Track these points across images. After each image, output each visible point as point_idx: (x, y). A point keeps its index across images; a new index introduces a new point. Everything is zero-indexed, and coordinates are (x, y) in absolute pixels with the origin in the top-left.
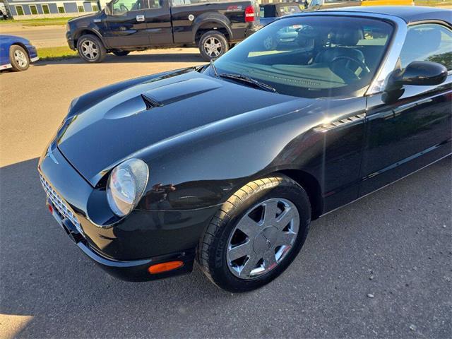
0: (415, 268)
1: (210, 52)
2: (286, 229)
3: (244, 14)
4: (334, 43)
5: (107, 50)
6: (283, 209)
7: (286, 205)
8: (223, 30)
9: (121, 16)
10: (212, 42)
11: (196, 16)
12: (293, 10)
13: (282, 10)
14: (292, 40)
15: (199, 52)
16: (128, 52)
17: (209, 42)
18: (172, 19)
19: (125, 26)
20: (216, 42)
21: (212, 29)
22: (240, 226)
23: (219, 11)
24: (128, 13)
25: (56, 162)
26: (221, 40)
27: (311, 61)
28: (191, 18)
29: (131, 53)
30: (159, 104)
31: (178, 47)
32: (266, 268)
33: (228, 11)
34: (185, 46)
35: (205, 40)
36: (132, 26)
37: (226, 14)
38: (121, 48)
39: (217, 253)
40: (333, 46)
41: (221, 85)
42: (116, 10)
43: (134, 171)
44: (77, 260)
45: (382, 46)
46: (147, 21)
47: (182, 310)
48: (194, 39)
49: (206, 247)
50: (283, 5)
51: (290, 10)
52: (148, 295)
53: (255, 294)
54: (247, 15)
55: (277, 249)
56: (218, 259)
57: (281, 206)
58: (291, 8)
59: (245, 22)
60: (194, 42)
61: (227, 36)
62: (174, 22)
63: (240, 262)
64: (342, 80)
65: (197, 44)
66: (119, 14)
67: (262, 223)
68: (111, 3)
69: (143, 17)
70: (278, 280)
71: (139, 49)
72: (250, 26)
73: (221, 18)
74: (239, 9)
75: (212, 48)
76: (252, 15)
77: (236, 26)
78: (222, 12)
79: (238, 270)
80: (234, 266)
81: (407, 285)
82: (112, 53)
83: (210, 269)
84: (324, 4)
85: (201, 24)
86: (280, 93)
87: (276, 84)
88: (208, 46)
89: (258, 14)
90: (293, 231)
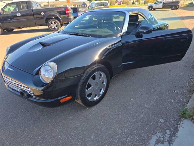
0: (143, 90)
1: (53, 27)
2: (103, 83)
3: (65, 12)
4: (105, 21)
5: (3, 29)
6: (101, 76)
7: (102, 74)
8: (57, 18)
9: (9, 14)
10: (53, 23)
11: (44, 13)
12: (84, 9)
13: (80, 10)
14: (85, 21)
15: (48, 28)
16: (14, 29)
17: (52, 23)
18: (34, 15)
19: (9, 18)
20: (55, 23)
21: (52, 18)
22: (89, 82)
23: (55, 11)
24: (12, 13)
25: (12, 70)
26: (57, 22)
27: (97, 27)
28: (42, 14)
29: (15, 30)
30: (49, 45)
31: (38, 26)
32: (98, 97)
33: (58, 10)
34: (41, 25)
35: (50, 23)
36: (13, 18)
37: (58, 12)
38: (10, 28)
39: (83, 92)
40: (104, 22)
41: (70, 37)
42: (6, 11)
43: (51, 66)
44: (21, 110)
45: (122, 21)
46: (22, 16)
47: (71, 117)
48: (45, 22)
49: (79, 90)
50: (80, 8)
51: (83, 10)
52: (56, 115)
53: (96, 107)
54: (67, 12)
55: (101, 90)
56: (83, 94)
57: (101, 75)
58: (83, 9)
59: (66, 15)
60: (45, 24)
61: (59, 20)
62: (35, 16)
63: (89, 95)
64: (112, 32)
65: (47, 24)
66: (7, 13)
67: (96, 80)
68: (3, 8)
69: (20, 14)
70: (102, 101)
71: (19, 28)
72: (69, 16)
73: (56, 13)
74: (63, 9)
75: (54, 25)
76: (68, 12)
77: (62, 16)
78: (56, 11)
79: (89, 98)
80: (88, 97)
81: (142, 95)
82: (5, 31)
83: (81, 98)
84: (95, 7)
85: (47, 16)
86: (93, 37)
87: (91, 35)
88: (52, 25)
89: (71, 11)
90: (105, 84)
